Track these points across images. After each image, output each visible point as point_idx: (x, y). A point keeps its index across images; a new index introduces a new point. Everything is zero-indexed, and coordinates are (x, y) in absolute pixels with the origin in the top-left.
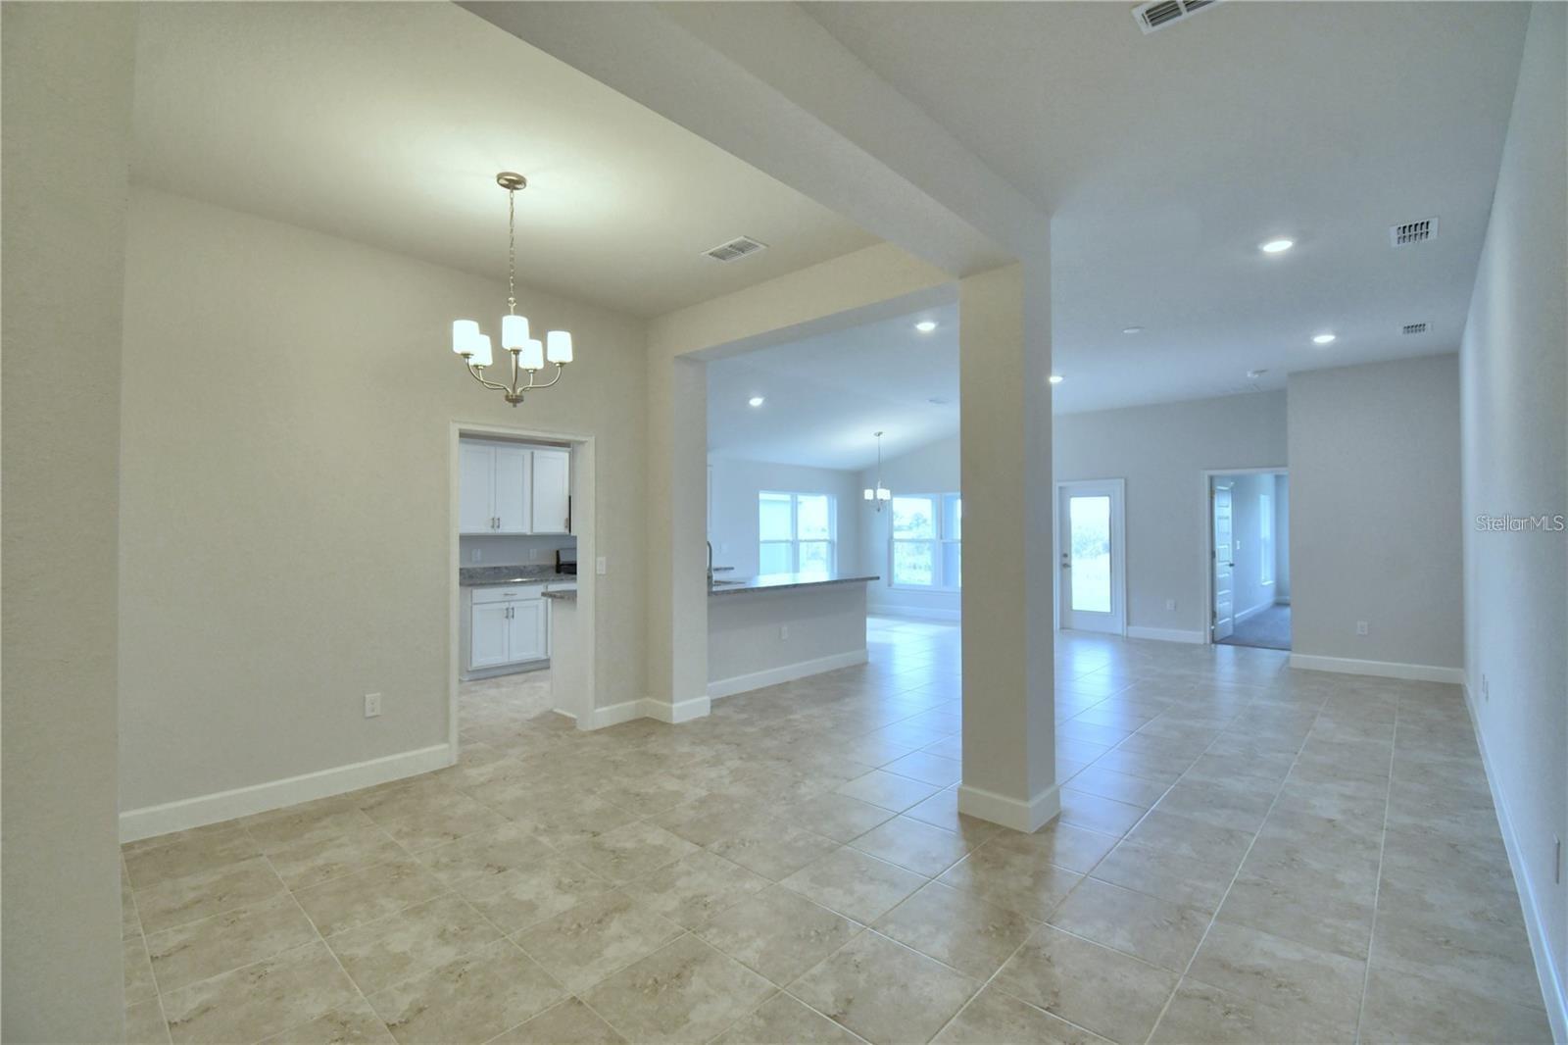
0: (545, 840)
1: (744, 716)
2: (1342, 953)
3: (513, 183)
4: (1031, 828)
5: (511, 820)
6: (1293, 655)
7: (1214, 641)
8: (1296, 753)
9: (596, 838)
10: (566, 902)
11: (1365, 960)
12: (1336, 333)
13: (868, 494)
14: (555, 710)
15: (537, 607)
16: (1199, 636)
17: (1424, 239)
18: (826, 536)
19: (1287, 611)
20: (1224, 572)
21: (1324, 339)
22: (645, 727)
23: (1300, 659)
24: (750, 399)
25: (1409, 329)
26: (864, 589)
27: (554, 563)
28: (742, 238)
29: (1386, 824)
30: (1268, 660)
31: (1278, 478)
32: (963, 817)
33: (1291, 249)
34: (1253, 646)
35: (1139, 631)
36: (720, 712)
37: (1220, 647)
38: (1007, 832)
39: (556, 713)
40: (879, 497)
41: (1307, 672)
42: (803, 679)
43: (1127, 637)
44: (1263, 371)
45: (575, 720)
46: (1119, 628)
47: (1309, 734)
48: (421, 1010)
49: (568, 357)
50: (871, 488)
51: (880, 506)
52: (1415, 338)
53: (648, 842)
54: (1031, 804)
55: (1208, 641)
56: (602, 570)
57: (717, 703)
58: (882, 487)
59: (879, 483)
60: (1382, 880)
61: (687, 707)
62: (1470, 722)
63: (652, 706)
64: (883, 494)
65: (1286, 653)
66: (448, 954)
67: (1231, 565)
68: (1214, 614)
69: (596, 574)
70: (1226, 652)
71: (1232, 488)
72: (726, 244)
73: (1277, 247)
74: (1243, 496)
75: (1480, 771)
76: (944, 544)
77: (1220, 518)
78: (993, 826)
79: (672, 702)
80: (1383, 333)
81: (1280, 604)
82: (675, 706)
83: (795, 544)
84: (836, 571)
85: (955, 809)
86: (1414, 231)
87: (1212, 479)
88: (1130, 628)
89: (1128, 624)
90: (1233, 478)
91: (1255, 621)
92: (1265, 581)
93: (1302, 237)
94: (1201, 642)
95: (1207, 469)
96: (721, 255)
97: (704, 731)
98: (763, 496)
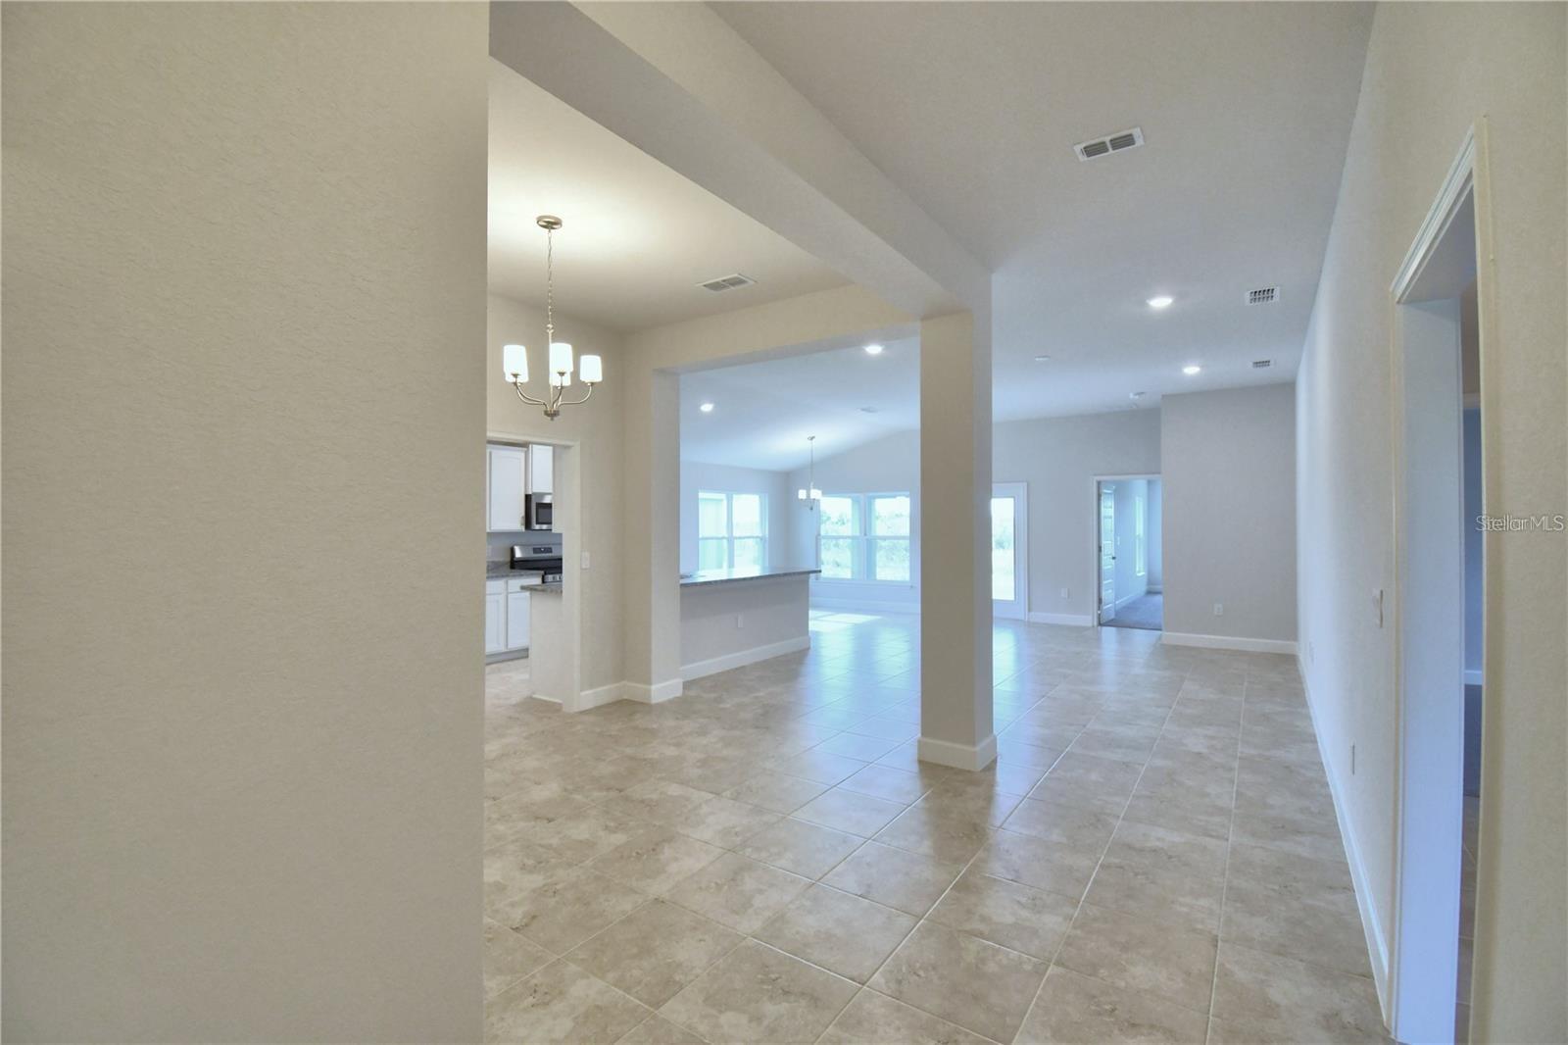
0: (578, 797)
1: (713, 695)
2: (1211, 836)
3: (551, 224)
4: (979, 766)
5: (540, 784)
6: (1165, 633)
7: (1100, 624)
8: (1170, 708)
9: (622, 793)
10: (619, 838)
11: (1227, 840)
12: (1202, 367)
13: (802, 494)
14: (534, 696)
15: (498, 601)
16: (1088, 620)
17: (1270, 301)
18: (758, 533)
19: (1159, 599)
20: (1108, 564)
21: (1191, 370)
22: (625, 708)
23: (1171, 637)
24: (700, 406)
25: (1257, 364)
26: (806, 582)
27: (508, 559)
28: (736, 275)
29: (1239, 755)
30: (1142, 639)
31: (1149, 482)
32: (921, 762)
33: (1172, 304)
34: (1130, 627)
35: (1038, 616)
36: (692, 693)
37: (1105, 629)
38: (961, 772)
39: (535, 699)
40: (812, 497)
41: (1176, 648)
42: (756, 664)
43: (1029, 622)
44: (1142, 393)
45: (560, 704)
46: (1021, 613)
47: (1180, 694)
48: (534, 917)
49: (598, 377)
50: (804, 489)
51: (812, 505)
52: (1262, 371)
53: (669, 793)
54: (977, 749)
55: (1096, 623)
56: (586, 564)
57: (687, 685)
58: (814, 488)
59: (812, 484)
60: (1237, 791)
61: (663, 689)
62: (1301, 683)
63: (631, 689)
64: (815, 494)
65: (1159, 632)
66: (537, 880)
67: (1114, 558)
68: (1100, 601)
69: (582, 569)
70: (1109, 633)
71: (1115, 491)
72: (720, 279)
73: (1161, 303)
74: (1122, 496)
75: (1308, 717)
76: (867, 540)
77: (1105, 517)
78: (947, 768)
79: (650, 684)
80: (1236, 368)
81: (1150, 593)
82: (653, 687)
83: (731, 540)
84: (767, 565)
85: (916, 757)
86: (1263, 294)
87: (1099, 483)
88: (1032, 613)
89: (1029, 610)
90: (1114, 482)
91: (1131, 607)
92: (1139, 572)
93: (1179, 297)
94: (1090, 625)
95: (1095, 475)
96: (715, 286)
97: (682, 707)
98: (702, 495)
